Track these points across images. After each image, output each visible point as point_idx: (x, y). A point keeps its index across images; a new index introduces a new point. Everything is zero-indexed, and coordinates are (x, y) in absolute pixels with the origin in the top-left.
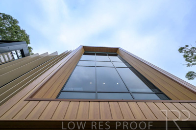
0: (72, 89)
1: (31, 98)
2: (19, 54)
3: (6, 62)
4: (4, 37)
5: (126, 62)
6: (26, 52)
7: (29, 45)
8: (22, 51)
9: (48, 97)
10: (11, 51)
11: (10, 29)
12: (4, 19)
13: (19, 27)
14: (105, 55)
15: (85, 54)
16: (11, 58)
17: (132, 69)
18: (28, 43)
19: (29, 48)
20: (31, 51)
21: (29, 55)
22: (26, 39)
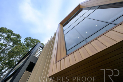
0: (71, 47)
1: (56, 61)
2: (41, 49)
3: (39, 56)
4: (32, 47)
5: (92, 7)
6: (42, 46)
7: (41, 43)
8: (40, 47)
9: (63, 57)
10: (38, 50)
11: (31, 42)
12: (27, 40)
13: (32, 39)
14: (75, 16)
15: (64, 26)
16: (40, 52)
17: (100, 7)
18: (40, 42)
19: (42, 44)
20: (43, 45)
21: (44, 46)
22: (38, 41)
